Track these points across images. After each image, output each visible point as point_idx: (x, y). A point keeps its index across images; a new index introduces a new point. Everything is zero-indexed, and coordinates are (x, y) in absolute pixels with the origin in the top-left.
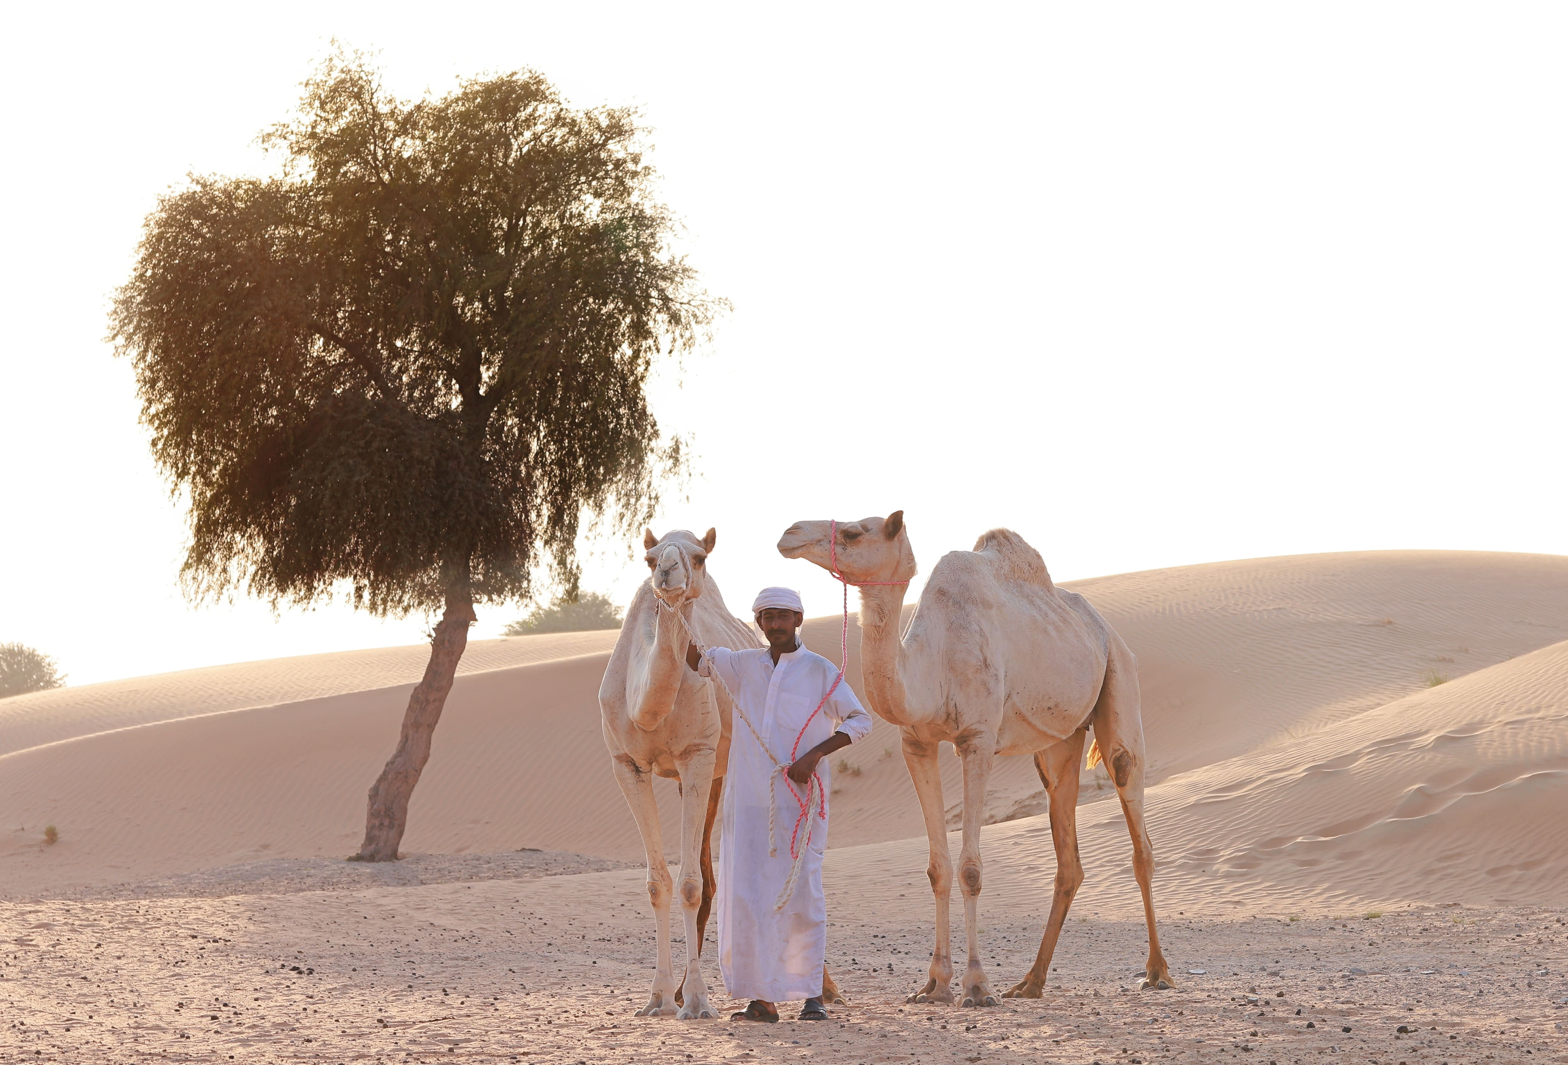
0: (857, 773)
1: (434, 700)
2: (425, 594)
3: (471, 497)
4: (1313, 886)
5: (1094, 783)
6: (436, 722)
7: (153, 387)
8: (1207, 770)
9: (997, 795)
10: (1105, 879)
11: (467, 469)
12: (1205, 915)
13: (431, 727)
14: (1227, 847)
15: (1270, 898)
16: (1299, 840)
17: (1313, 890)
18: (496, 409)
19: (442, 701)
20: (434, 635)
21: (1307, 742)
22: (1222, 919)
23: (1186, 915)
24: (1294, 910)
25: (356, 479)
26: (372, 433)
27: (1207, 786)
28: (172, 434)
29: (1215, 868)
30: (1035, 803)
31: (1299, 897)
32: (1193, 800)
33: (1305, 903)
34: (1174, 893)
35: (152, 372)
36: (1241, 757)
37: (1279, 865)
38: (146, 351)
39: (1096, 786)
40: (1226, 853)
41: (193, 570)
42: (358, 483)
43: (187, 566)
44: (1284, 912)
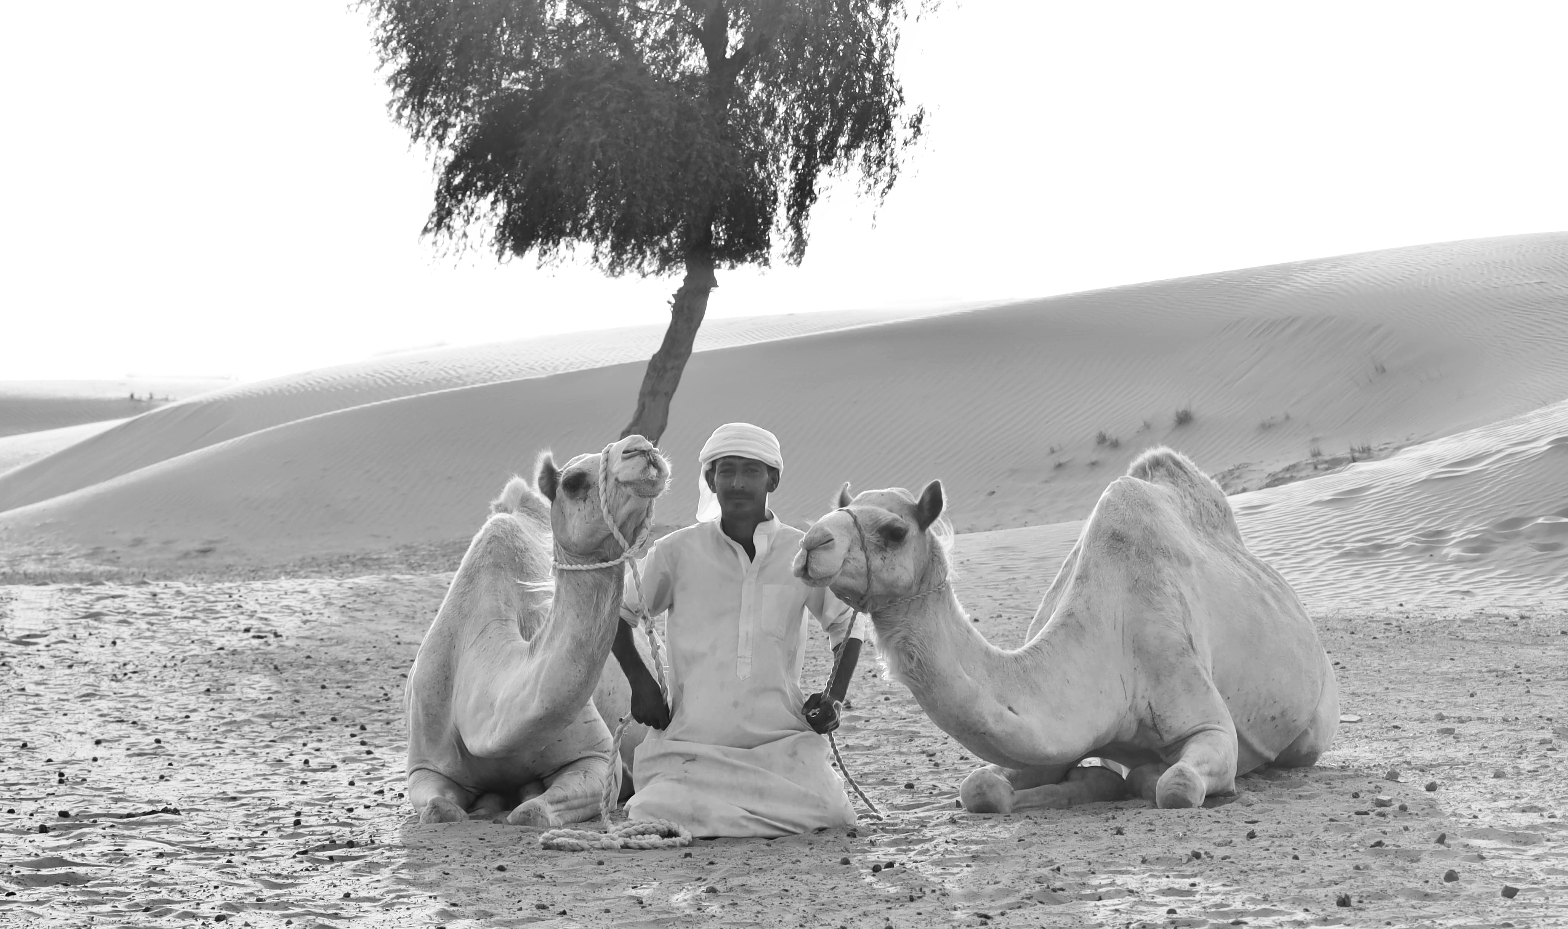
0: (1115, 445)
1: (672, 368)
2: (666, 260)
3: (710, 158)
4: (1553, 574)
5: (1349, 456)
6: (674, 390)
7: (385, 46)
8: (1443, 443)
9: (1252, 468)
10: (1321, 564)
11: (706, 132)
12: (1427, 607)
13: (669, 396)
14: (1459, 528)
15: (1504, 587)
16: (1540, 520)
17: (1553, 579)
18: (742, 72)
19: (680, 369)
20: (673, 301)
21: (1553, 412)
22: (1445, 612)
23: (1407, 607)
24: (1530, 602)
25: (592, 141)
26: (608, 93)
27: (1440, 460)
28: (408, 94)
29: (1445, 551)
30: (1288, 476)
31: (1537, 587)
32: (1424, 475)
33: (1543, 594)
34: (1397, 580)
35: (385, 30)
36: (1481, 428)
37: (1515, 549)
38: (379, 9)
39: (1351, 459)
40: (1458, 535)
41: (432, 234)
42: (593, 145)
43: (426, 230)
44: (1518, 604)
